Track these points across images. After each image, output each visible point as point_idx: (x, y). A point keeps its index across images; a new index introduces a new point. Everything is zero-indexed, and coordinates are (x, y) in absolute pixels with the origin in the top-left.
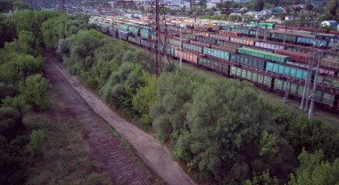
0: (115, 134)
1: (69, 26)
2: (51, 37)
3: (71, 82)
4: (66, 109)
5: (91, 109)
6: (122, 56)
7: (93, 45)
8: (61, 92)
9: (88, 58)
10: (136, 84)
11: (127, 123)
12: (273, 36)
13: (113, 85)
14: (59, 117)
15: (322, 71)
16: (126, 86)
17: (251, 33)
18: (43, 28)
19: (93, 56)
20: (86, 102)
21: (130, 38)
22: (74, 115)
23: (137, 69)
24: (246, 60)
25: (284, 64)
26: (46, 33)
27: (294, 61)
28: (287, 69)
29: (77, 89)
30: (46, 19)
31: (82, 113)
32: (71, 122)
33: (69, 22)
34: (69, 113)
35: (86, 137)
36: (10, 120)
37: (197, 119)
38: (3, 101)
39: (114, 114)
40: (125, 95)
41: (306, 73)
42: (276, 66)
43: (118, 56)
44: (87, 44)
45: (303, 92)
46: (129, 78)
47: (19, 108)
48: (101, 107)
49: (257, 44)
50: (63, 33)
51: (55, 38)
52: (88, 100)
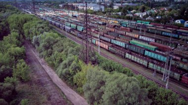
0: (64, 97)
1: (39, 28)
2: (29, 33)
3: (40, 61)
4: (38, 80)
5: (51, 80)
6: (68, 50)
7: (52, 42)
8: (35, 69)
9: (50, 50)
10: (75, 69)
11: (71, 90)
12: (149, 31)
13: (63, 69)
14: (34, 86)
15: (174, 57)
16: (70, 69)
17: (137, 28)
18: (24, 27)
19: (52, 49)
20: (48, 76)
21: (71, 32)
22: (42, 84)
23: (76, 59)
24: (134, 48)
25: (154, 52)
26: (26, 31)
27: (160, 50)
28: (156, 55)
29: (44, 66)
30: (26, 22)
31: (47, 83)
32: (41, 89)
33: (39, 25)
34: (40, 83)
35: (49, 99)
36: (9, 91)
37: (108, 100)
38: (5, 79)
39: (64, 84)
40: (70, 74)
41: (166, 58)
42: (150, 53)
43: (65, 49)
44: (49, 42)
45: (164, 71)
46: (71, 65)
47: (13, 83)
48: (57, 79)
49: (140, 37)
50: (35, 32)
51: (31, 34)
52: (50, 74)
